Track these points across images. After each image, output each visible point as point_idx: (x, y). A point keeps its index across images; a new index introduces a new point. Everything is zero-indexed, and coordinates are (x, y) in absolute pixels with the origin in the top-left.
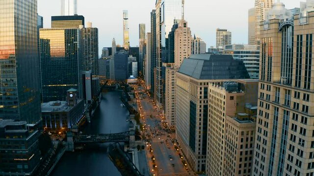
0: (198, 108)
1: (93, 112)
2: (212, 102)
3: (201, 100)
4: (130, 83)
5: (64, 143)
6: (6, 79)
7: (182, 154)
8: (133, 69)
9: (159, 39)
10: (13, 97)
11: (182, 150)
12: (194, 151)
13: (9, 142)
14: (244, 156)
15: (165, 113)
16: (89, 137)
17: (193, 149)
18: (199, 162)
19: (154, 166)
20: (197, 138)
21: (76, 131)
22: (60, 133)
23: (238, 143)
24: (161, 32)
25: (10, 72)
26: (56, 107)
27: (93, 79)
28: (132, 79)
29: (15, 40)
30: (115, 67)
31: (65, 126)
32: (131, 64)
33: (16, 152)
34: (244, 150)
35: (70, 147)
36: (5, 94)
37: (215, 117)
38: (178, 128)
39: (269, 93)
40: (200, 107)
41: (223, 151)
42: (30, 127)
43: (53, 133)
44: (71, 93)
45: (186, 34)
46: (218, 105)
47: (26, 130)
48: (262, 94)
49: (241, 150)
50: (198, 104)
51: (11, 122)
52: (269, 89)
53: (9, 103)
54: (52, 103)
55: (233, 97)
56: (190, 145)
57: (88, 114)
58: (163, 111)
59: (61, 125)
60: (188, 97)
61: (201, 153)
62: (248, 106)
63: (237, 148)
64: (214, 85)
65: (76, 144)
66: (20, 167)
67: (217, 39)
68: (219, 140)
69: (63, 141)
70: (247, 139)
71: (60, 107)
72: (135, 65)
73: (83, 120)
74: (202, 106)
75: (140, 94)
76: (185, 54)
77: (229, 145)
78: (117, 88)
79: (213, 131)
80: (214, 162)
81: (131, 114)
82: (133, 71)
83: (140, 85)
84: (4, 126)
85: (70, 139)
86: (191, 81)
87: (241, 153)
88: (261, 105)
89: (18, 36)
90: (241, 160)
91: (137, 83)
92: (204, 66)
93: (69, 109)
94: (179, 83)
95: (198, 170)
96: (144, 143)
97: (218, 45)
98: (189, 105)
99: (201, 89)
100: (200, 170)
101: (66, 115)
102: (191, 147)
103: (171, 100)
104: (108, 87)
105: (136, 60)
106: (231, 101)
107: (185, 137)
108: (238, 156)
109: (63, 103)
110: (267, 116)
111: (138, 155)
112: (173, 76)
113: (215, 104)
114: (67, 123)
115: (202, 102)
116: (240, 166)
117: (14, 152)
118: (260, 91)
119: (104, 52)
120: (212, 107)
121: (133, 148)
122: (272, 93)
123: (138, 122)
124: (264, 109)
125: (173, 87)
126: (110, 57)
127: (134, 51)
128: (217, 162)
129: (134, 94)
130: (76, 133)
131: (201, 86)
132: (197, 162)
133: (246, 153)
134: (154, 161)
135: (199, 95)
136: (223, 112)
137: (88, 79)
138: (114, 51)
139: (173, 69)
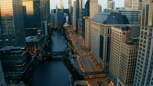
0: (105, 39)
1: (49, 41)
2: (113, 36)
3: (106, 34)
4: (65, 27)
5: (37, 57)
6: (9, 26)
7: (95, 61)
8: (66, 20)
9: (81, 5)
10: (13, 35)
11: (95, 59)
12: (102, 59)
13: (12, 57)
14: (130, 61)
15: (85, 41)
16: (49, 53)
17: (101, 58)
18: (105, 64)
19: (83, 67)
20: (104, 53)
21: (42, 50)
22: (35, 52)
23: (128, 55)
24: (82, 1)
25: (11, 23)
26: (32, 39)
27: (48, 25)
28: (66, 25)
29: (13, 7)
30: (58, 19)
31: (37, 48)
32: (65, 17)
33: (16, 62)
34: (131, 58)
35: (40, 59)
36: (9, 34)
37: (115, 43)
38: (92, 48)
39: (146, 31)
40: (106, 38)
41: (119, 59)
42: (22, 49)
43: (31, 52)
44: (39, 32)
45: (96, 2)
46: (117, 37)
47: (21, 51)
48: (142, 32)
49: (130, 58)
50: (105, 37)
51: (12, 47)
52: (146, 29)
53: (11, 38)
54: (29, 37)
55: (125, 33)
56: (100, 56)
57: (47, 42)
58: (84, 40)
59: (35, 48)
60: (99, 33)
61: (106, 60)
62: (132, 38)
63: (128, 57)
64: (115, 27)
65: (43, 57)
66: (18, 69)
67: (108, 4)
68: (117, 54)
69: (36, 56)
70: (132, 53)
71: (34, 39)
72: (67, 18)
73: (45, 45)
74: (107, 38)
75: (70, 32)
76: (95, 12)
77: (123, 56)
78: (59, 29)
79: (114, 50)
80: (114, 64)
81: (68, 41)
82: (66, 21)
83: (70, 28)
84: (10, 49)
85: (40, 55)
86: (101, 25)
87: (129, 60)
88: (142, 37)
89: (14, 5)
90: (129, 63)
91: (69, 27)
92: (107, 18)
93: (39, 40)
94: (93, 26)
95: (104, 68)
96: (76, 56)
97: (108, 7)
98: (99, 37)
99: (106, 29)
100: (105, 68)
101: (37, 43)
102: (101, 57)
103: (88, 35)
104: (54, 29)
105: (67, 15)
106: (124, 35)
107: (97, 52)
108: (128, 61)
109: (35, 37)
110: (145, 42)
111: (74, 61)
112: (89, 23)
113: (115, 36)
114: (38, 47)
115: (107, 35)
116: (129, 66)
117: (15, 62)
118: (141, 30)
119: (52, 11)
120: (113, 38)
121: (71, 58)
122: (148, 31)
123: (72, 46)
124: (143, 39)
125: (89, 28)
126: (54, 14)
127: (66, 11)
128: (116, 64)
129: (68, 32)
130: (42, 52)
131: (106, 28)
132: (104, 64)
133: (132, 60)
134: (82, 64)
135: (105, 32)
136: (119, 40)
137: (46, 25)
138: (57, 11)
139: (89, 19)
